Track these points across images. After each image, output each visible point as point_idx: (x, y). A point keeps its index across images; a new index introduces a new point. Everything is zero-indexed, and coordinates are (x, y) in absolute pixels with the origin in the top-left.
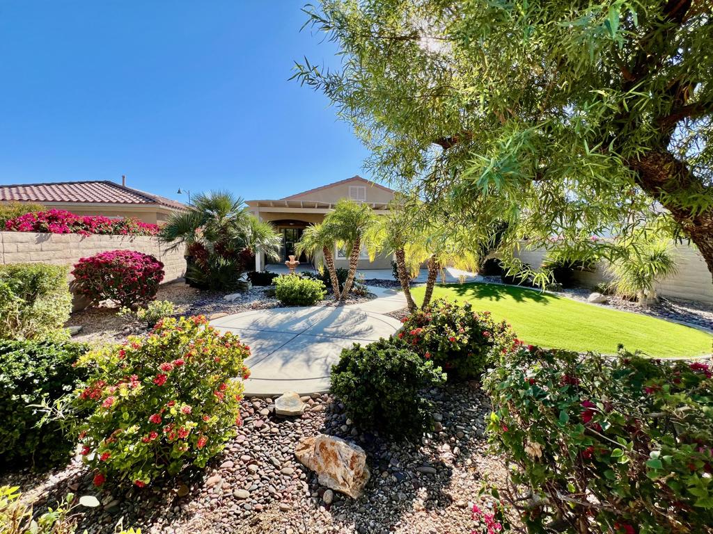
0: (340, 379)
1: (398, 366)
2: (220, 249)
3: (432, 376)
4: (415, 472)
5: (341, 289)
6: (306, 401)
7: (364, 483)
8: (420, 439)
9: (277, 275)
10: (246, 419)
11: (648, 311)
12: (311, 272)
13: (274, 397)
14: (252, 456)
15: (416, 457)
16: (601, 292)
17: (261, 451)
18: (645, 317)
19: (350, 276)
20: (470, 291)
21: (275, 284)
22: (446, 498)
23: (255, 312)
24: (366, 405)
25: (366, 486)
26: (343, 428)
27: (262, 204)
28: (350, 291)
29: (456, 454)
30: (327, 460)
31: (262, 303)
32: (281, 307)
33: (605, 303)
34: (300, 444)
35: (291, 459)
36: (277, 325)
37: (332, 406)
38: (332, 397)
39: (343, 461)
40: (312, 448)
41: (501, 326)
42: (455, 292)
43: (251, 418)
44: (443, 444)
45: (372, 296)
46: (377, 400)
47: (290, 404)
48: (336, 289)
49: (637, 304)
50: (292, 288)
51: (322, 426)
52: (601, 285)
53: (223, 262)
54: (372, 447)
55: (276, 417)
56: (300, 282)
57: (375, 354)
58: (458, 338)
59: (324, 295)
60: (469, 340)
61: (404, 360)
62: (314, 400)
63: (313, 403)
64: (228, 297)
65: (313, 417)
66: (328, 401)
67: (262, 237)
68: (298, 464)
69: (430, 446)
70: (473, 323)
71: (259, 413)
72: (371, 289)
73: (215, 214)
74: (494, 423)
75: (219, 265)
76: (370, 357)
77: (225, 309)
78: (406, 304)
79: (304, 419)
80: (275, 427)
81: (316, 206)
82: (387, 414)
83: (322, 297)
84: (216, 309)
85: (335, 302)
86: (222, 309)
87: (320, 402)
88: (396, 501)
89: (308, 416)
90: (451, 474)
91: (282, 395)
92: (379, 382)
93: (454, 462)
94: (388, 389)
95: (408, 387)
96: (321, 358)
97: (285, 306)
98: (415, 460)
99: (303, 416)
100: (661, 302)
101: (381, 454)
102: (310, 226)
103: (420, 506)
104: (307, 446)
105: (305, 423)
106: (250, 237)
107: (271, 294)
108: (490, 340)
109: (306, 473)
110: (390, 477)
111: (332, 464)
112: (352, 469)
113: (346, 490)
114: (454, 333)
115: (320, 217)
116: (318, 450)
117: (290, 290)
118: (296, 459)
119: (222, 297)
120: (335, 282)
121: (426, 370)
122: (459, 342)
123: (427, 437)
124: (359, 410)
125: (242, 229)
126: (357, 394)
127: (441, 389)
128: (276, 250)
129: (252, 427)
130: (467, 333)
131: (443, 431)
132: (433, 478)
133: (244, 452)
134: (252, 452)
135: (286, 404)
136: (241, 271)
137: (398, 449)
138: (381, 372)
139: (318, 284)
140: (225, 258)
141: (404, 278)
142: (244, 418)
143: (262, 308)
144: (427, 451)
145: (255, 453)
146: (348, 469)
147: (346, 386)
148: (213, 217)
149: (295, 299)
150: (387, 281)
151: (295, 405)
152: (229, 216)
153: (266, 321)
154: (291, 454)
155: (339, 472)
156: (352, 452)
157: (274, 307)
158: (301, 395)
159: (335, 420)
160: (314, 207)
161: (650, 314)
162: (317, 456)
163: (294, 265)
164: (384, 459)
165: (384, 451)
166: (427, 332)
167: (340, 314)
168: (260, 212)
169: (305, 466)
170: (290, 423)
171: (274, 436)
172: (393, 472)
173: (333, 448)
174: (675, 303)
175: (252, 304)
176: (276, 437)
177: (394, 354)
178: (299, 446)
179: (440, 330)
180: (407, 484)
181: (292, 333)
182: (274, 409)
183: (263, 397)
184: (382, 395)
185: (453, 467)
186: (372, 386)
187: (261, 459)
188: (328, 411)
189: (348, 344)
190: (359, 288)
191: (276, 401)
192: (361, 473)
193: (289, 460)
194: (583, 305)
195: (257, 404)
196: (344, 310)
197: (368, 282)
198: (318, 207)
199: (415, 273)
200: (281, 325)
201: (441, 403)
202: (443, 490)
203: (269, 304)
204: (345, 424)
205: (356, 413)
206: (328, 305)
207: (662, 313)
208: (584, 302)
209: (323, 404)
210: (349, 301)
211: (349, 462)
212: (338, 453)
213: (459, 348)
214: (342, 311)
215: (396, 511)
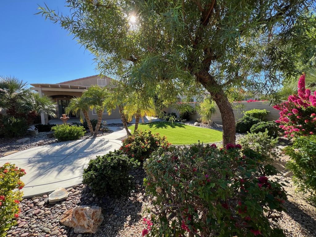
0: (87, 175)
1: (116, 163)
2: (12, 112)
3: (133, 164)
4: (126, 210)
5: (94, 130)
6: (70, 191)
7: (99, 224)
8: (129, 194)
9: (55, 125)
10: (27, 212)
11: (210, 127)
12: (77, 122)
13: (48, 194)
14: (30, 232)
15: (127, 203)
16: (198, 122)
17: (37, 227)
18: (210, 129)
19: (99, 123)
20: (154, 126)
21: (53, 130)
22: (139, 217)
23: (40, 147)
24: (101, 185)
25: (101, 225)
26: (91, 199)
27: (43, 86)
28: (99, 130)
29: (144, 196)
30: (79, 219)
31: (45, 141)
32: (58, 142)
33: (199, 125)
34: (63, 215)
35: (57, 225)
36: (54, 152)
37: (85, 190)
38: (85, 185)
39: (88, 217)
40: (70, 215)
41: (163, 138)
42: (149, 126)
43: (31, 210)
44: (139, 193)
45: (111, 132)
46: (107, 181)
47: (59, 194)
48: (91, 129)
49: (208, 125)
50: (64, 131)
51: (79, 201)
52: (198, 119)
53: (14, 120)
54: (105, 204)
55: (49, 204)
56: (69, 128)
57: (106, 159)
58: (145, 146)
59: (85, 133)
60: (150, 146)
61: (120, 160)
62: (75, 189)
63: (74, 190)
64: (19, 141)
65: (73, 198)
66: (83, 187)
67: (43, 104)
68: (62, 227)
69: (133, 196)
70: (152, 139)
71: (37, 205)
72: (110, 128)
73: (5, 90)
74: (145, 182)
75: (11, 122)
76: (103, 162)
77: (16, 148)
78: (126, 134)
79: (68, 201)
80: (48, 210)
81: (79, 88)
82: (113, 186)
83: (83, 135)
84: (9, 149)
85: (91, 136)
86: (15, 148)
87: (78, 189)
88: (116, 227)
89: (70, 198)
90: (142, 205)
91: (54, 191)
92: (108, 173)
93: (143, 200)
94: (112, 175)
95: (122, 172)
96: (80, 166)
97: (60, 142)
98: (126, 204)
99: (67, 199)
100: (214, 124)
101: (110, 206)
102: (74, 98)
103: (127, 224)
104: (68, 215)
105: (68, 202)
106: (35, 105)
107: (51, 137)
108: (158, 145)
109: (66, 230)
110: (114, 216)
111: (82, 220)
112: (93, 219)
113: (90, 231)
114: (143, 144)
115: (80, 94)
116: (74, 215)
117: (63, 132)
118: (61, 224)
119: (15, 141)
120: (91, 127)
121: (131, 163)
122: (146, 147)
123: (132, 192)
124: (97, 189)
125: (28, 100)
126: (96, 181)
127: (140, 169)
128: (54, 111)
129: (31, 214)
130: (149, 143)
131: (140, 187)
132: (134, 210)
133: (24, 232)
134: (30, 230)
135: (56, 196)
136: (29, 124)
137: (118, 201)
138: (108, 168)
139: (80, 128)
140: (16, 118)
141: (125, 122)
142: (25, 211)
143: (45, 145)
144: (132, 199)
145: (32, 229)
146: (91, 220)
147: (90, 178)
148: (4, 93)
149: (67, 137)
150: (118, 124)
151: (62, 195)
152: (16, 92)
153: (47, 151)
154: (58, 222)
155: (85, 223)
156: (93, 210)
157: (53, 143)
158: (66, 189)
159: (87, 196)
160: (78, 89)
161: (211, 128)
162: (73, 219)
163: (66, 119)
164: (111, 208)
165: (112, 204)
166: (132, 146)
167: (93, 142)
168: (42, 91)
169: (66, 226)
170: (58, 205)
171: (47, 216)
172: (115, 213)
173: (82, 212)
174: (217, 124)
175: (38, 143)
176: (48, 216)
177: (115, 158)
178: (63, 216)
179: (138, 144)
180: (122, 217)
181: (64, 155)
182: (48, 200)
183: (41, 195)
184: (110, 178)
185: (143, 202)
186: (104, 175)
187: (37, 231)
188: (82, 193)
189: (94, 157)
190: (104, 128)
191: (49, 195)
192: (98, 220)
193: (57, 226)
194: (192, 127)
195: (37, 200)
196: (95, 140)
197: (109, 125)
198: (80, 89)
199: (130, 119)
200: (57, 152)
201: (140, 175)
202: (138, 213)
203: (50, 141)
204: (92, 197)
205: (96, 191)
206: (87, 138)
207: (214, 128)
208: (193, 126)
209: (81, 190)
210: (99, 135)
211: (91, 216)
212: (85, 214)
213: (146, 150)
214: (94, 140)
215: (116, 231)
